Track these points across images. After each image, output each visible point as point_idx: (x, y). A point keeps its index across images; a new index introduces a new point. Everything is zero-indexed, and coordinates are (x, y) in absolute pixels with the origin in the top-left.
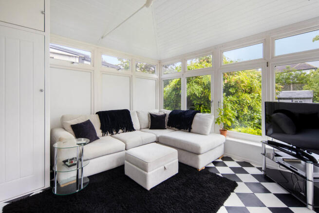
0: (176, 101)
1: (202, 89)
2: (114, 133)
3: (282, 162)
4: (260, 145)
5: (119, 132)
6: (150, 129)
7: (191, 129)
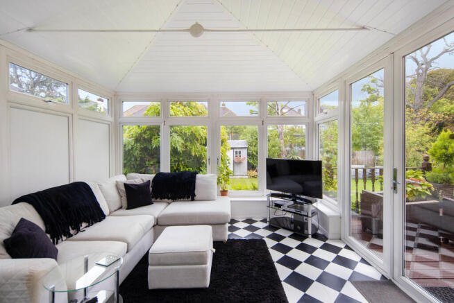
0: (141, 158)
1: (183, 142)
2: (72, 232)
3: (288, 209)
4: (265, 199)
5: (81, 228)
6: (127, 209)
7: (195, 195)
